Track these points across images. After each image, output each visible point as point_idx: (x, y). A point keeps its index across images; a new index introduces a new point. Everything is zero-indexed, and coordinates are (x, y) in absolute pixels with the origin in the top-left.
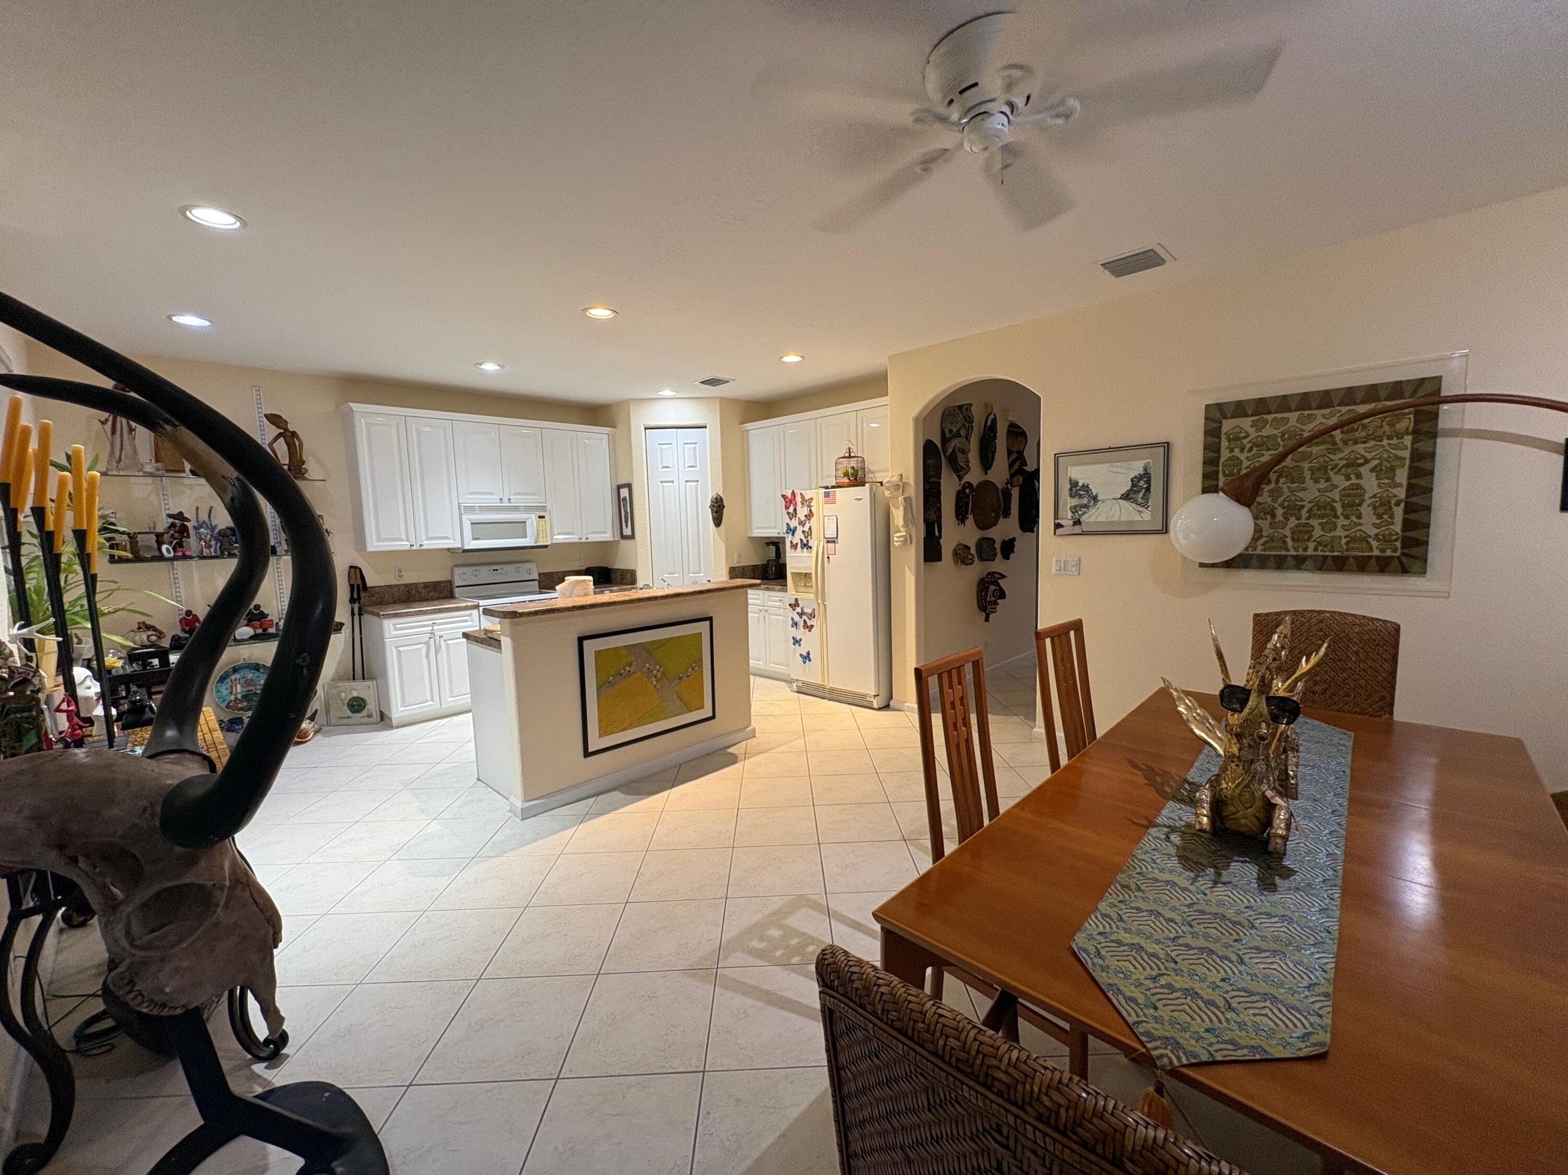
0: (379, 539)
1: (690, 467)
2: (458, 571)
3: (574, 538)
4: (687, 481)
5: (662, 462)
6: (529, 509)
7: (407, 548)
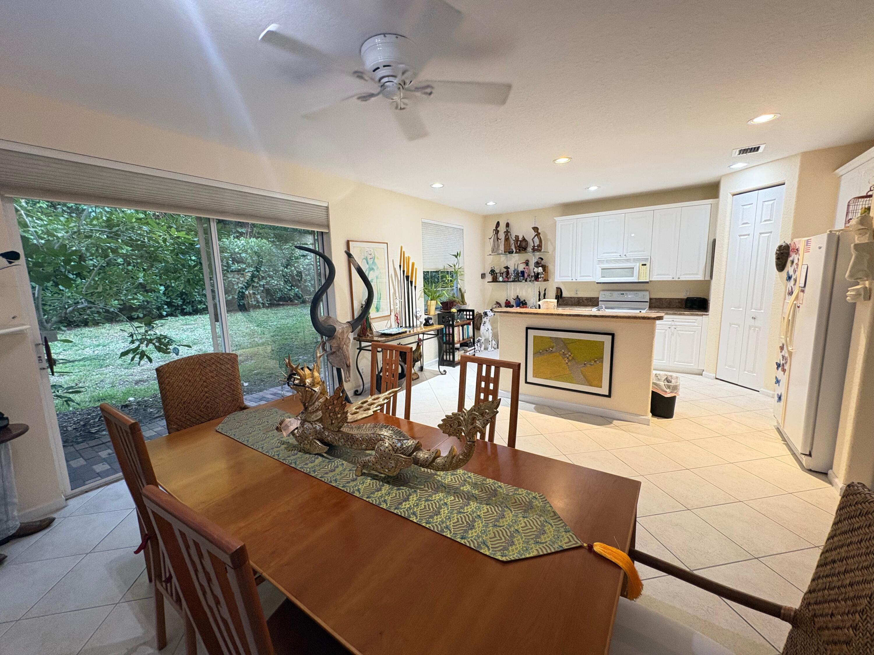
0: (560, 276)
1: (765, 221)
2: (602, 293)
3: (669, 278)
4: (761, 234)
5: (742, 220)
6: (635, 260)
7: (571, 281)
